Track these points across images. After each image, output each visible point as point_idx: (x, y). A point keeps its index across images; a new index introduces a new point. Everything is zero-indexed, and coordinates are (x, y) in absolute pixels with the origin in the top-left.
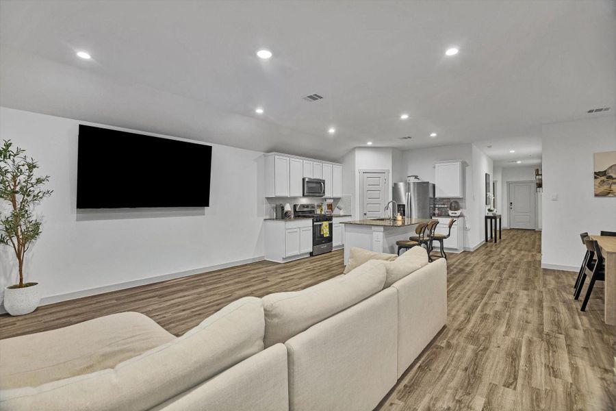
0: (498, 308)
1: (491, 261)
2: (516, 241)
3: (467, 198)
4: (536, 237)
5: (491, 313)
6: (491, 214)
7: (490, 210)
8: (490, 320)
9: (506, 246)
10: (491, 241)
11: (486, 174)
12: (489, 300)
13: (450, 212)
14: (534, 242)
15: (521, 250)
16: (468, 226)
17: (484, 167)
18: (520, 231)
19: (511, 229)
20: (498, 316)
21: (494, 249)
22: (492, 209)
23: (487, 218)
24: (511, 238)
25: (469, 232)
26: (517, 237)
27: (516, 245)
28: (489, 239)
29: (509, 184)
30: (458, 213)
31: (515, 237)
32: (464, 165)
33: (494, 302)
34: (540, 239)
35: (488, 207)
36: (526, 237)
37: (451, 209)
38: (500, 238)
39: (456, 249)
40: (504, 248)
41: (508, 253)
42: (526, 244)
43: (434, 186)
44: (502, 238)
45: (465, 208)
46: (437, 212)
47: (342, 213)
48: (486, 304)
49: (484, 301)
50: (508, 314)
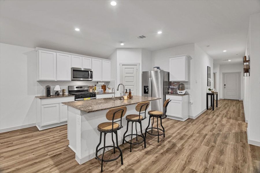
1: (204, 132)
2: (227, 109)
3: (191, 82)
4: (240, 106)
6: (210, 92)
7: (210, 90)
9: (220, 114)
10: (210, 109)
11: (208, 67)
13: (178, 91)
14: (239, 110)
15: (230, 118)
16: (191, 101)
17: (206, 62)
18: (230, 101)
19: (224, 99)
21: (210, 117)
22: (211, 88)
23: (208, 94)
24: (224, 106)
25: (192, 105)
26: (228, 105)
27: (227, 113)
28: (209, 108)
29: (224, 74)
30: (184, 92)
31: (226, 106)
32: (189, 59)
34: (243, 108)
35: (209, 88)
36: (234, 106)
37: (179, 90)
38: (217, 106)
39: (181, 118)
40: (218, 116)
41: (220, 121)
42: (234, 112)
43: (169, 74)
44: (218, 106)
45: (190, 89)
46: (170, 91)
47: (110, 91)
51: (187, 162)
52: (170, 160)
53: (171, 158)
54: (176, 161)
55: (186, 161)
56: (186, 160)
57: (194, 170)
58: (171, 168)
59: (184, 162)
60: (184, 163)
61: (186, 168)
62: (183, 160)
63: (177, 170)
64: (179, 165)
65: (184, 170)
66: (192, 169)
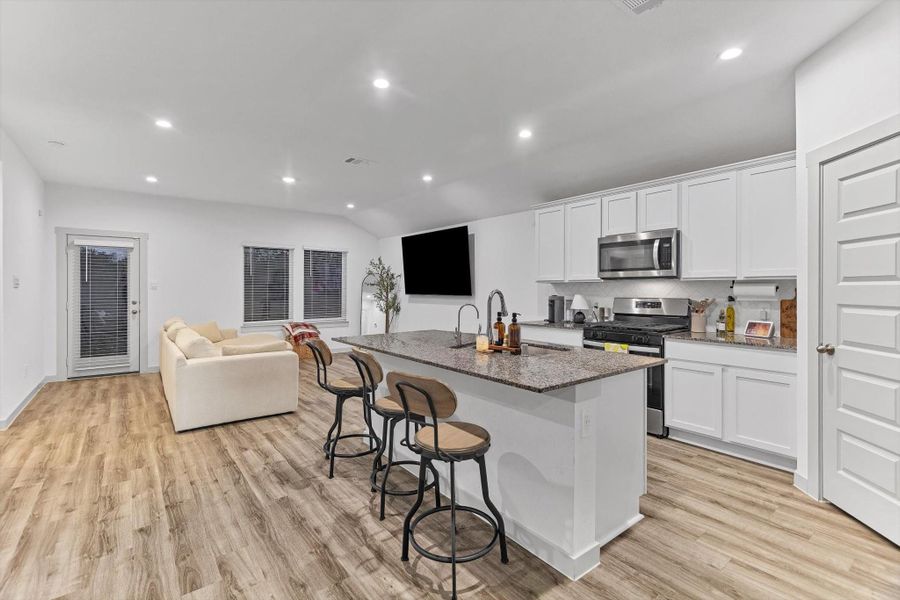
0: (126, 488)
5: (133, 472)
8: (129, 462)
12: (150, 498)
20: (121, 474)
33: (139, 496)
48: (151, 485)
49: (159, 489)
50: (104, 484)
51: (235, 592)
52: (280, 554)
53: (285, 560)
54: (266, 567)
55: (241, 591)
56: (245, 593)
57: (194, 592)
58: (252, 544)
59: (243, 582)
60: (240, 584)
61: (219, 575)
62: (251, 585)
63: (234, 553)
64: (245, 563)
65: (220, 567)
66: (201, 587)
